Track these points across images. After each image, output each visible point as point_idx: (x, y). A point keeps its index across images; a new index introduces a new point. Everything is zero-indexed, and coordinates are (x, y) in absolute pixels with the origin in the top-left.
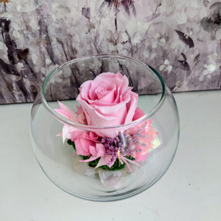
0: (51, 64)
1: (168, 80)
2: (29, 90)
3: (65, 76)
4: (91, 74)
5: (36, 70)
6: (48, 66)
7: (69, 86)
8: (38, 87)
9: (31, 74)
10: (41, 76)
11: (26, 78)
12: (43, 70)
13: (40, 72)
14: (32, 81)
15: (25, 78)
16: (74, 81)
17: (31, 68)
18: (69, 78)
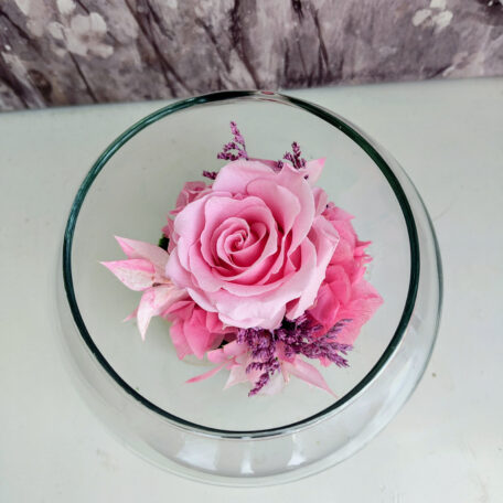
0: (75, 13)
1: (434, 50)
2: (26, 82)
3: (121, 38)
4: (200, 36)
5: (35, 29)
6: (69, 17)
7: (140, 69)
8: (51, 72)
9: (22, 42)
10: (53, 46)
11: (11, 52)
12: (55, 30)
13: (47, 36)
14: (27, 60)
15: (5, 51)
16: (153, 54)
17: (17, 27)
18: (135, 45)
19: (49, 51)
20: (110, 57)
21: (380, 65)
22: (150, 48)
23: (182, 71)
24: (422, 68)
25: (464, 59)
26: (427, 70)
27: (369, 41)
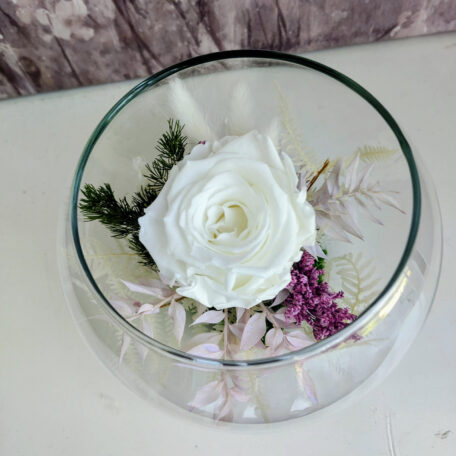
19: (37, 37)
20: (91, 39)
21: (333, 29)
22: (126, 27)
23: (156, 48)
24: (371, 30)
25: (408, 18)
26: (376, 31)
27: (322, 7)
